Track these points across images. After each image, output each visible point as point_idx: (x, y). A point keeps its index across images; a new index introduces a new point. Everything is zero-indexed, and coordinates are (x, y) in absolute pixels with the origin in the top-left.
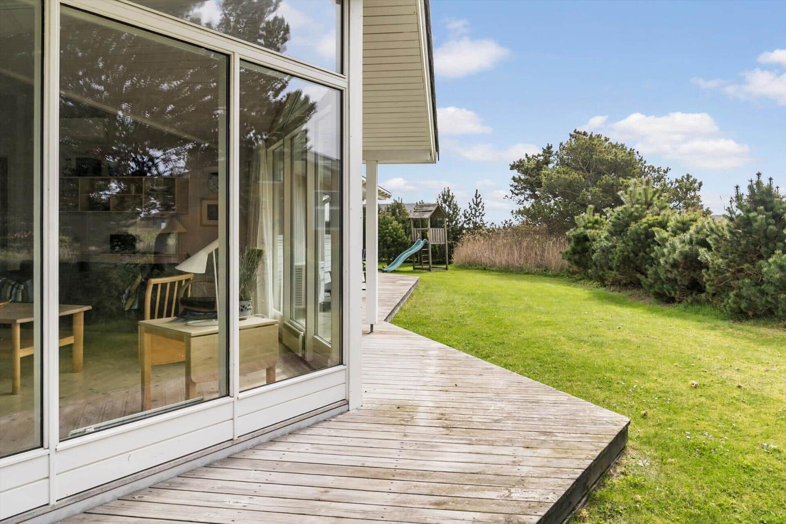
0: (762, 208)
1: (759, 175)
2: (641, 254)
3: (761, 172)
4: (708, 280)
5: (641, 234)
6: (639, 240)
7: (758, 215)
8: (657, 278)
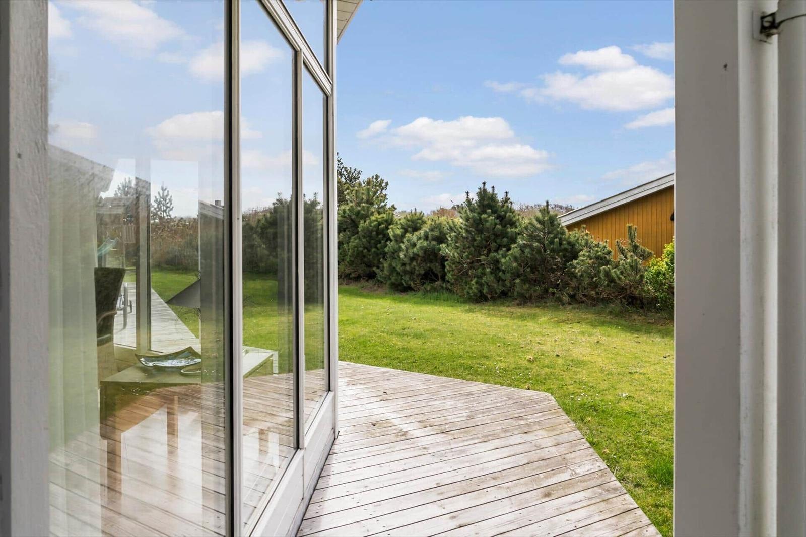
0: (490, 210)
1: (484, 183)
2: (373, 250)
3: (485, 181)
4: (449, 271)
5: (372, 231)
6: (370, 236)
7: (489, 217)
8: (393, 270)
